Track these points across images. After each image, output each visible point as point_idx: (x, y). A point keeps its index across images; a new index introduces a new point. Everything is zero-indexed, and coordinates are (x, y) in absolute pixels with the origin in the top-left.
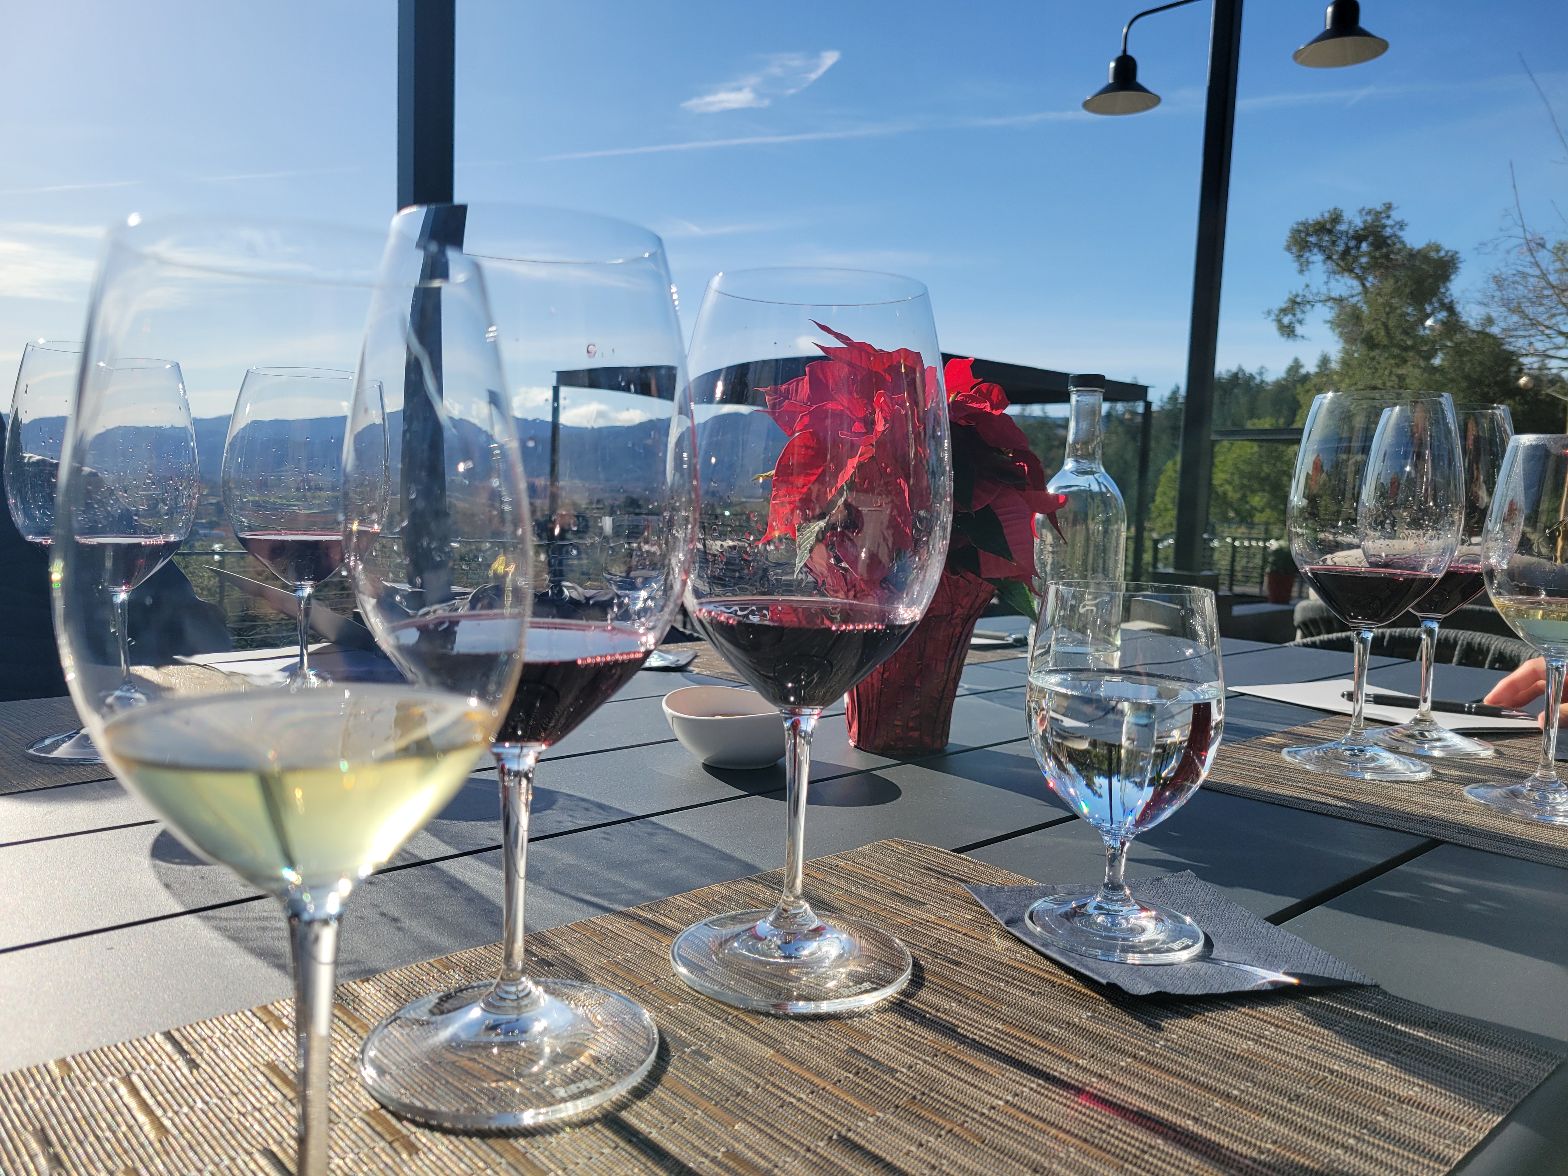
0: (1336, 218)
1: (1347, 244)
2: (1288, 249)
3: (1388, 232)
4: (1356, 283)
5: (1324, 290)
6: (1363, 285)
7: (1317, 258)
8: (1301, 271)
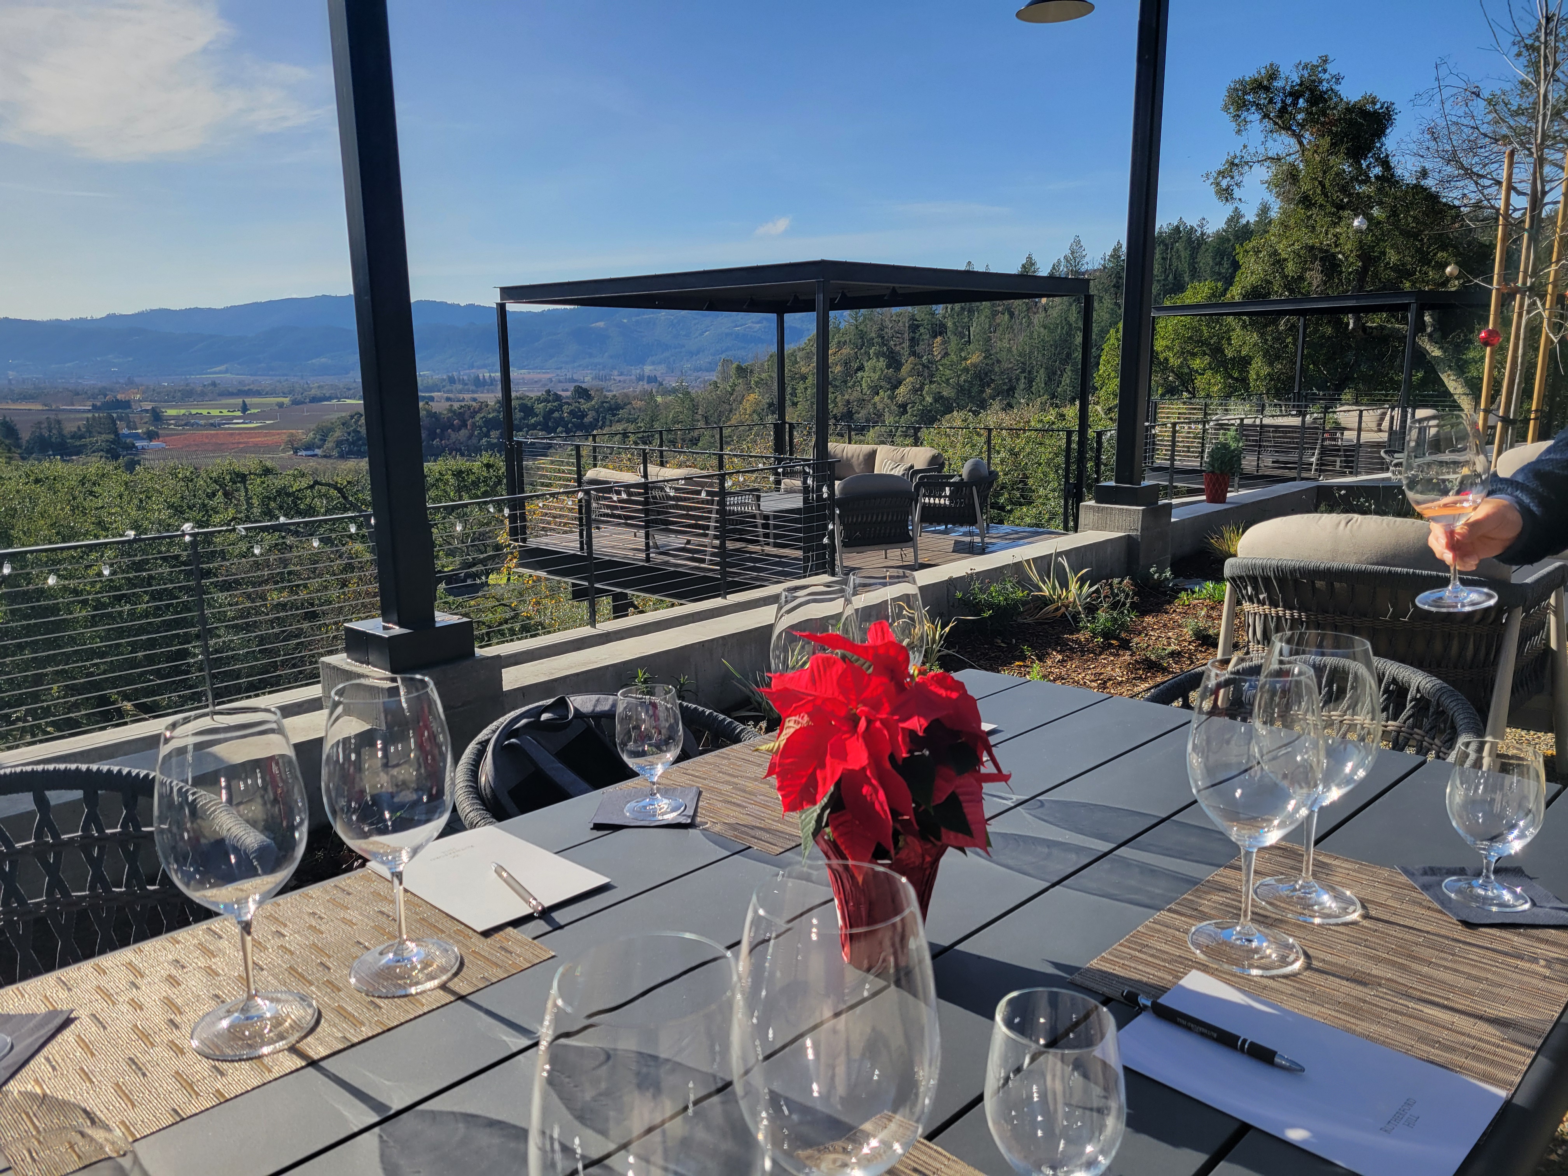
0: (1273, 75)
1: (1283, 102)
2: (1226, 109)
3: (1325, 86)
4: (1293, 141)
5: (1261, 150)
6: (1301, 143)
7: (1254, 116)
8: (1239, 132)
